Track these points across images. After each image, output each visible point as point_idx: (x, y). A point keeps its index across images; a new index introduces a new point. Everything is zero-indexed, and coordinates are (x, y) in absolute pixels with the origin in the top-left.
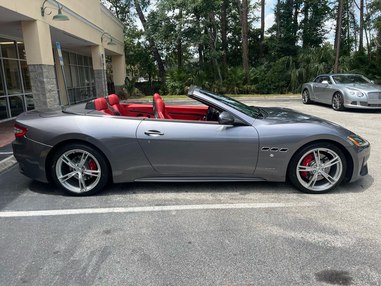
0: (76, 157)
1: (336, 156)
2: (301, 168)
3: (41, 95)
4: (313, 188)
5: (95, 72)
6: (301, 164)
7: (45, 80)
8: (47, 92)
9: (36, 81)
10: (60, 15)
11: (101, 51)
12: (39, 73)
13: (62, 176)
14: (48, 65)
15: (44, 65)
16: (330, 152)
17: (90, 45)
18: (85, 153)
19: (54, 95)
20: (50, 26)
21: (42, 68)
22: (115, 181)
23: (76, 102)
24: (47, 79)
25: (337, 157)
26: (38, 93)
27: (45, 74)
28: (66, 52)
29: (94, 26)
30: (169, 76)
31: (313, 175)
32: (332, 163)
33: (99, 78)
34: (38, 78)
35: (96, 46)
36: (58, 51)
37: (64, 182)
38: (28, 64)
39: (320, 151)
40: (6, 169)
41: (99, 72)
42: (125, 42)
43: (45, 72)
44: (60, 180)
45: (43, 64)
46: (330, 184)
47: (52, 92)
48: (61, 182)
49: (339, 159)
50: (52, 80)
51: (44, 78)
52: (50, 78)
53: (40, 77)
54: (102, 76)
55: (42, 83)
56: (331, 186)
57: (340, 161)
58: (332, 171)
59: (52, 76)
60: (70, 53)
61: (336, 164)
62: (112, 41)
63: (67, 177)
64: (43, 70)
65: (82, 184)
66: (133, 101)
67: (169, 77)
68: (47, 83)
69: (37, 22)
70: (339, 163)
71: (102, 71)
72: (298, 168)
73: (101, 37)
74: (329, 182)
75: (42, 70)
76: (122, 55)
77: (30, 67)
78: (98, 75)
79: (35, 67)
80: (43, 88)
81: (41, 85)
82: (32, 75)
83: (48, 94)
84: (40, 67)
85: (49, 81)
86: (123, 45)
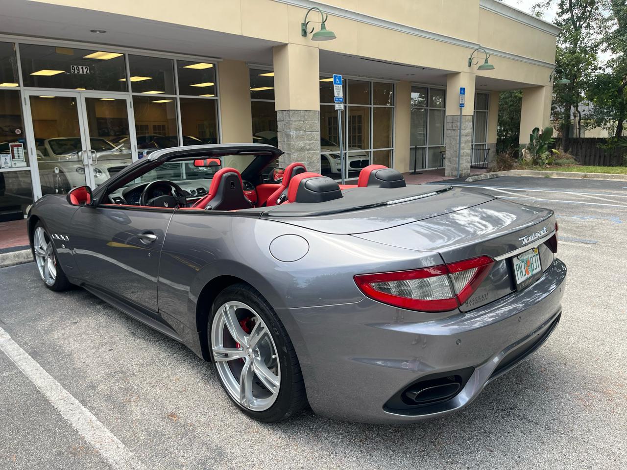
3: (286, 155)
5: (448, 120)
7: (293, 133)
8: (293, 151)
10: (323, 31)
12: (287, 123)
14: (306, 111)
15: (293, 110)
19: (308, 155)
20: (320, 50)
21: (289, 115)
23: (417, 170)
24: (298, 132)
27: (294, 124)
33: (454, 130)
34: (285, 130)
35: (455, 74)
36: (335, 88)
38: (276, 110)
41: (455, 118)
42: (558, 61)
43: (295, 121)
45: (291, 109)
47: (306, 152)
50: (309, 133)
52: (305, 131)
53: (287, 128)
54: (457, 127)
55: (288, 136)
59: (311, 127)
62: (487, 63)
64: (292, 118)
66: (520, 174)
68: (296, 138)
69: (289, 47)
73: (469, 57)
75: (289, 118)
76: (541, 87)
77: (278, 113)
78: (452, 126)
79: (283, 114)
80: (289, 145)
81: (288, 140)
82: (279, 127)
83: (296, 154)
84: (288, 113)
85: (302, 135)
86: (552, 68)
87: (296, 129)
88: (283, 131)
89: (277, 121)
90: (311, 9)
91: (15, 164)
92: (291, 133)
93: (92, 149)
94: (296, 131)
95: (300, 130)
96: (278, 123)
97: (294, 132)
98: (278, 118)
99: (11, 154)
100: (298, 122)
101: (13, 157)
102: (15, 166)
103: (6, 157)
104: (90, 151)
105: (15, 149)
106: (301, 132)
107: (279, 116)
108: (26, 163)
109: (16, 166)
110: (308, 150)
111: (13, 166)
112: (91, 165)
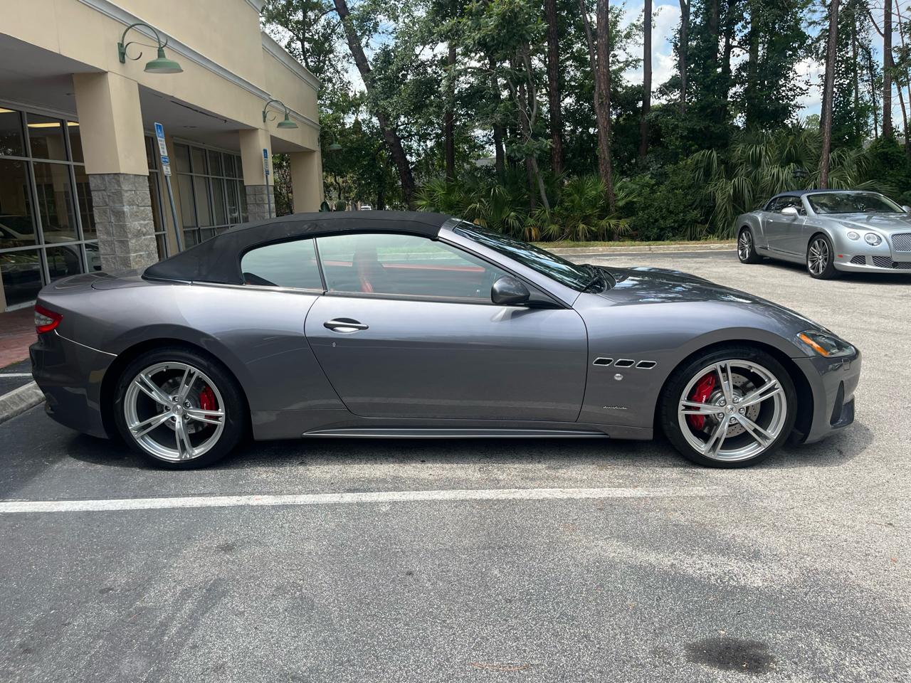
0: (171, 381)
1: (770, 380)
2: (688, 408)
3: (116, 243)
4: (718, 455)
5: (248, 191)
6: (690, 398)
7: (126, 209)
8: (130, 236)
9: (105, 212)
10: (162, 60)
11: (262, 143)
12: (113, 193)
13: (137, 423)
14: (135, 175)
15: (123, 174)
16: (757, 369)
17: (237, 128)
18: (190, 371)
19: (146, 242)
20: (138, 84)
21: (119, 181)
22: (258, 435)
24: (132, 207)
25: (774, 381)
26: (109, 239)
27: (126, 194)
28: (184, 146)
29: (245, 86)
30: (424, 200)
31: (718, 424)
32: (762, 395)
33: (258, 204)
34: (111, 204)
35: (251, 131)
36: (159, 142)
37: (142, 437)
38: (87, 173)
39: (731, 367)
40: (22, 408)
41: (258, 189)
42: (321, 122)
43: (127, 191)
44: (134, 432)
45: (122, 172)
46: (760, 445)
47: (144, 237)
48: (135, 436)
49: (778, 385)
50: (142, 208)
51: (125, 204)
52: (138, 206)
53: (114, 202)
54: (263, 200)
55: (120, 215)
56: (761, 449)
57: (780, 389)
58: (764, 413)
59: (143, 200)
60: (194, 148)
61: (773, 397)
62: (288, 119)
63: (149, 425)
64: (123, 186)
65: (182, 442)
67: (424, 203)
68: (131, 216)
69: (109, 75)
70: (779, 394)
71: (265, 188)
72: (681, 407)
73: (263, 110)
74: (756, 440)
75: (120, 186)
76: (314, 151)
77: (92, 179)
78: (255, 199)
79: (103, 180)
80: (123, 226)
81: (118, 221)
82: (96, 199)
83: (134, 241)
84: (116, 179)
85: (136, 212)
86: (316, 129)
87: (131, 203)
88: (107, 205)
90: (130, 27)
92: (125, 210)
95: (133, 205)
96: (94, 193)
97: (128, 207)
98: (92, 185)
100: (129, 192)
106: (134, 207)
107: (93, 182)
110: (144, 235)
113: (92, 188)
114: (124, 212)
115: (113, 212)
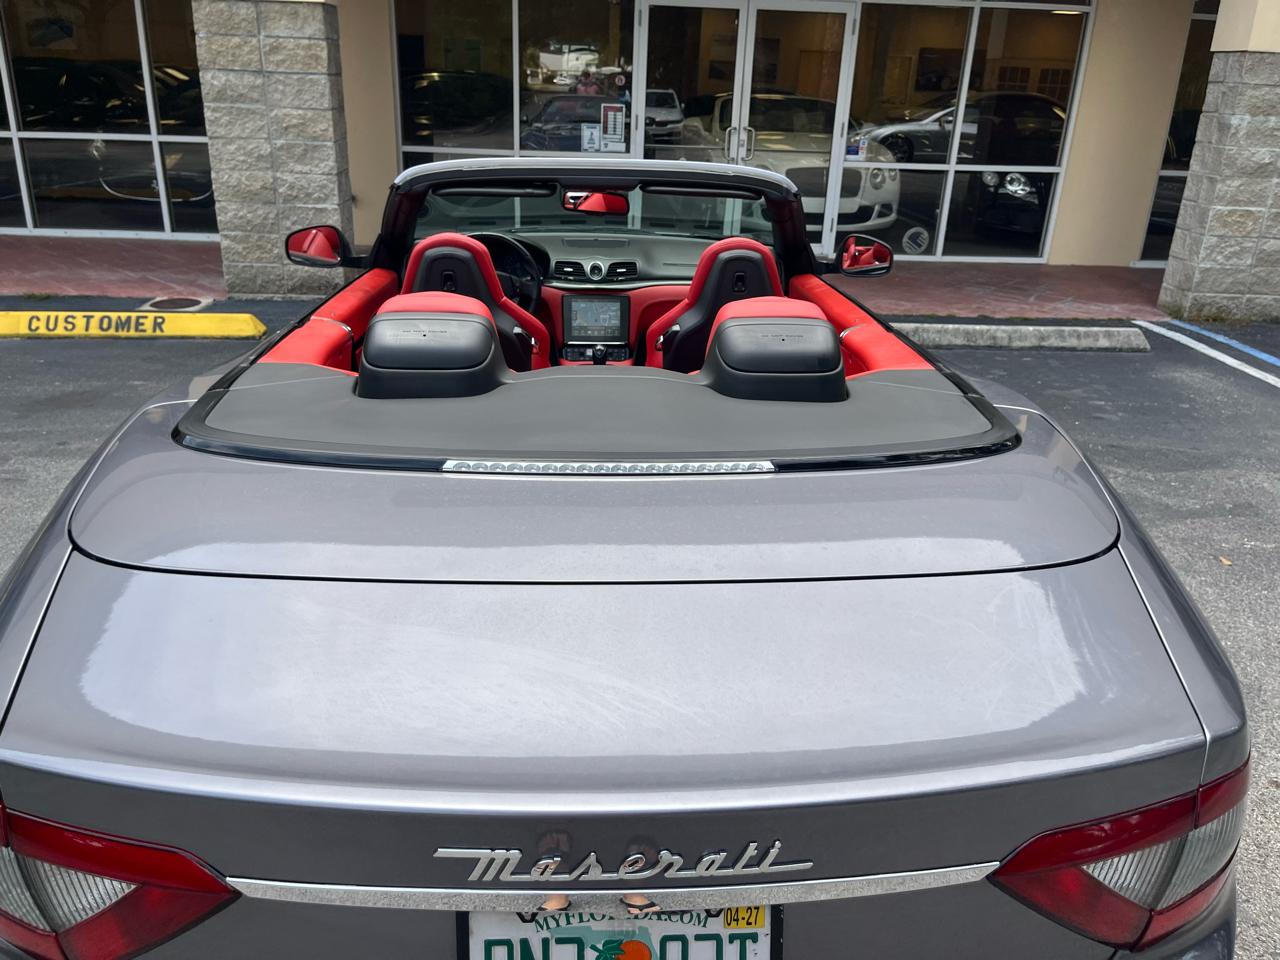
3: (1205, 181)
7: (1240, 121)
12: (1231, 89)
21: (1242, 67)
24: (1261, 118)
26: (1201, 172)
27: (1250, 92)
34: (1221, 111)
51: (1237, 110)
53: (1226, 105)
55: (1224, 127)
64: (1244, 75)
68: (1248, 135)
75: (1240, 75)
77: (1215, 60)
79: (1226, 63)
80: (1219, 152)
81: (1219, 141)
82: (1209, 98)
83: (1236, 183)
84: (1238, 61)
85: (1273, 129)
87: (1254, 111)
88: (1217, 111)
89: (1206, 83)
91: (606, 145)
92: (1235, 121)
93: (750, 125)
94: (1253, 115)
95: (1269, 115)
96: (1210, 87)
97: (1248, 117)
98: (1212, 72)
99: (602, 125)
100: (1267, 89)
101: (605, 131)
102: (605, 150)
103: (592, 130)
104: (745, 129)
105: (611, 114)
107: (1217, 66)
108: (624, 145)
109: (608, 149)
111: (603, 149)
112: (743, 159)
113: (1210, 78)
114: (1229, 127)
115: (1219, 123)
